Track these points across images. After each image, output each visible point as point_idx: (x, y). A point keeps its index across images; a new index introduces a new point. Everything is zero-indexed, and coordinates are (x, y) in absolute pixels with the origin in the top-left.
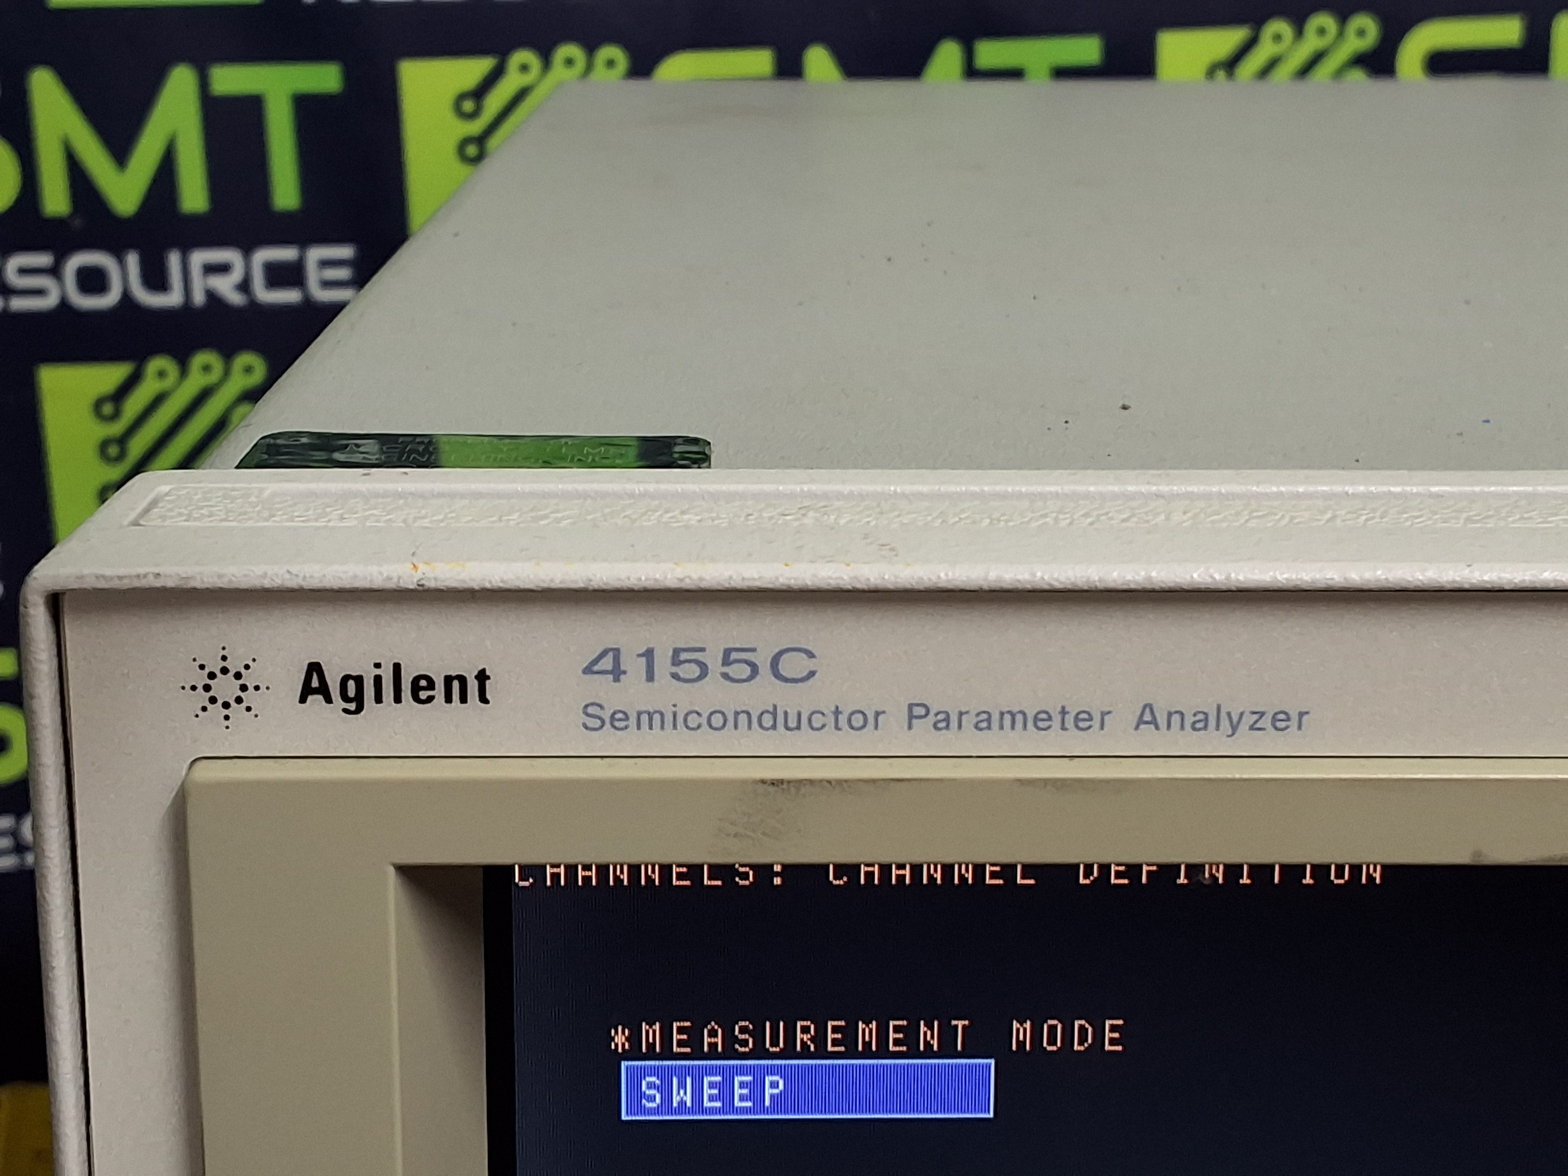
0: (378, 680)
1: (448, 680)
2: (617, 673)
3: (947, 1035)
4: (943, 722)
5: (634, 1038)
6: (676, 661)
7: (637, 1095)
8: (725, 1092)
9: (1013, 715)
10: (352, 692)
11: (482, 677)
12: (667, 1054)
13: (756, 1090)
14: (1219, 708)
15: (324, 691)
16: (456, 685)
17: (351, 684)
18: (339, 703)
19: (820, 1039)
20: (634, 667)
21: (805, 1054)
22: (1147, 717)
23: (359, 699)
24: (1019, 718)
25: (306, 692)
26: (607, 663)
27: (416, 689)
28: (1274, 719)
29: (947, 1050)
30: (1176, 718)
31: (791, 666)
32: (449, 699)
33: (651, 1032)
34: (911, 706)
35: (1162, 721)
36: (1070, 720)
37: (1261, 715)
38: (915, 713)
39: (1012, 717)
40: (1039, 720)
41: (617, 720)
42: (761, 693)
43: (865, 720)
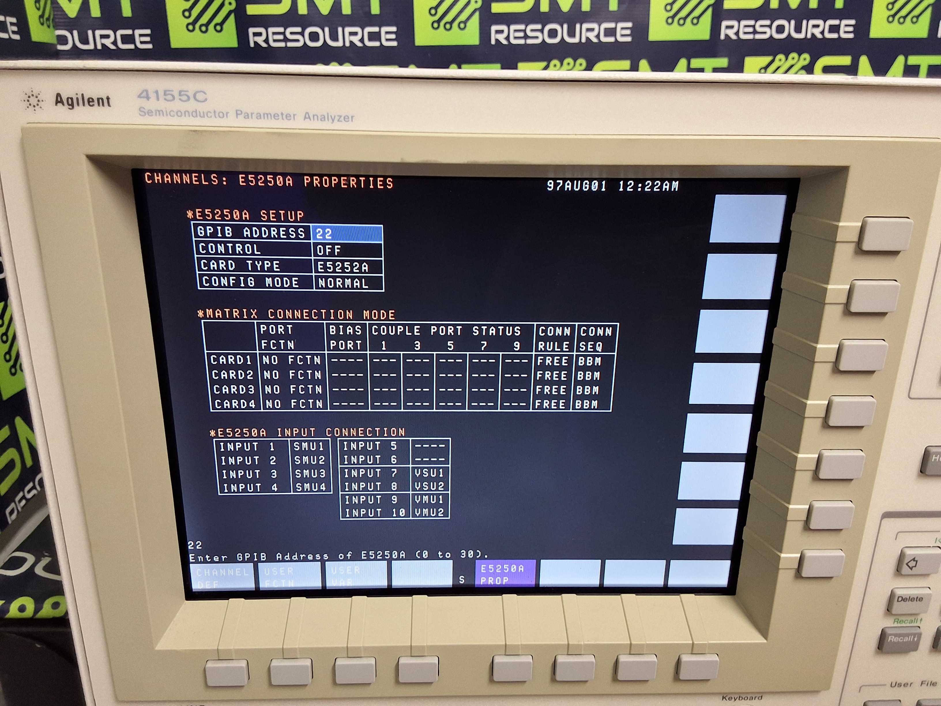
0: (77, 99)
1: (98, 99)
2: (148, 98)
4: (247, 116)
6: (165, 94)
9: (267, 114)
10: (70, 102)
11: (108, 98)
14: (328, 114)
15: (62, 102)
16: (100, 100)
17: (70, 100)
18: (66, 106)
20: (152, 96)
22: (307, 116)
23: (72, 105)
24: (269, 116)
25: (57, 102)
26: (144, 94)
27: (89, 102)
28: (344, 118)
30: (316, 117)
31: (200, 96)
32: (99, 105)
34: (237, 111)
35: (312, 118)
36: (284, 117)
37: (341, 116)
38: (238, 113)
39: (267, 115)
40: (275, 116)
41: (150, 113)
42: (192, 105)
43: (224, 115)
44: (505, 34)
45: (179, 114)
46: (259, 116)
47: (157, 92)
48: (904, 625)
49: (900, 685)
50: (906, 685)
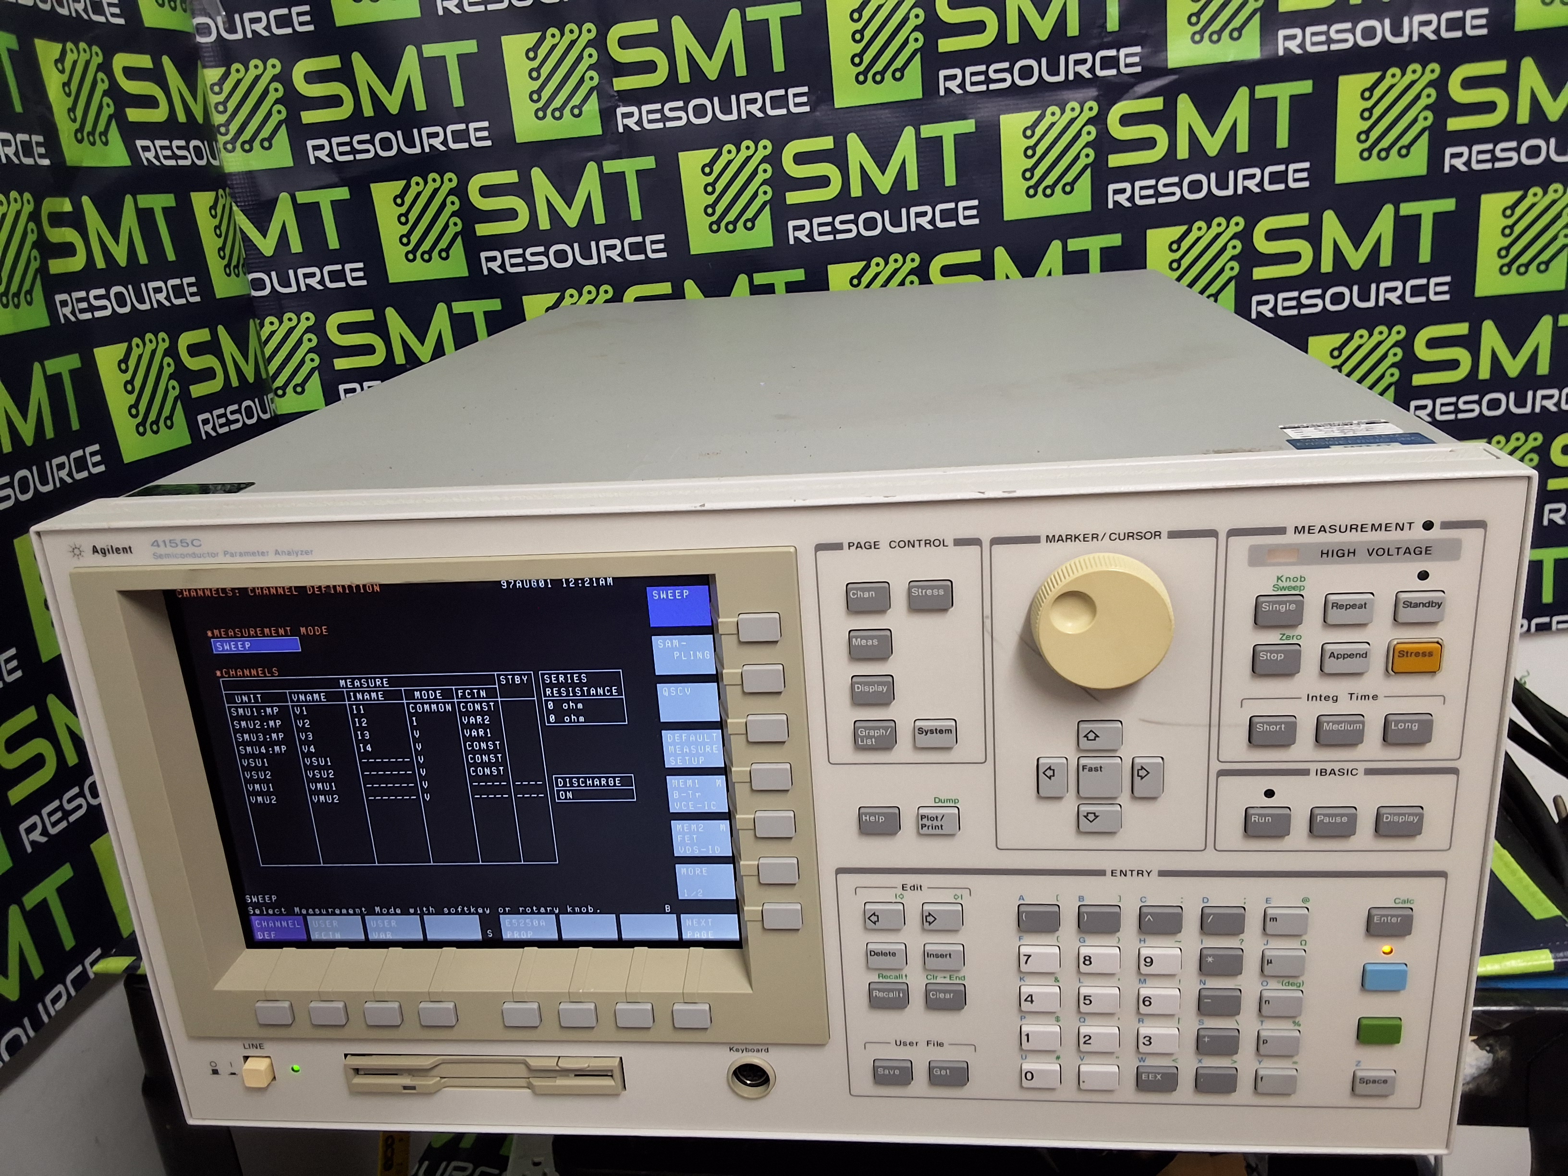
0: (108, 549)
1: (123, 548)
2: (158, 546)
3: (286, 631)
4: (232, 555)
5: (213, 633)
6: (170, 543)
7: (216, 648)
8: (237, 647)
11: (130, 548)
12: (221, 637)
13: (243, 646)
14: (292, 551)
15: (97, 552)
16: (125, 549)
17: (103, 550)
18: (101, 554)
19: (256, 632)
21: (253, 637)
22: (277, 552)
23: (105, 553)
24: (249, 554)
25: (94, 552)
26: (155, 544)
27: (116, 551)
28: (306, 553)
29: (286, 635)
30: (284, 553)
31: (196, 543)
32: (124, 553)
33: (216, 632)
34: (224, 551)
35: (280, 553)
36: (260, 553)
37: (302, 551)
38: (226, 553)
39: (247, 554)
40: (253, 554)
41: (160, 556)
42: (190, 550)
43: (214, 555)
44: (807, 230)
45: (183, 556)
46: (241, 554)
47: (164, 541)
48: (888, 980)
49: (905, 1044)
50: (911, 1044)
